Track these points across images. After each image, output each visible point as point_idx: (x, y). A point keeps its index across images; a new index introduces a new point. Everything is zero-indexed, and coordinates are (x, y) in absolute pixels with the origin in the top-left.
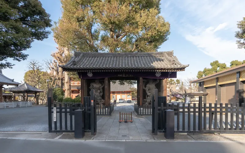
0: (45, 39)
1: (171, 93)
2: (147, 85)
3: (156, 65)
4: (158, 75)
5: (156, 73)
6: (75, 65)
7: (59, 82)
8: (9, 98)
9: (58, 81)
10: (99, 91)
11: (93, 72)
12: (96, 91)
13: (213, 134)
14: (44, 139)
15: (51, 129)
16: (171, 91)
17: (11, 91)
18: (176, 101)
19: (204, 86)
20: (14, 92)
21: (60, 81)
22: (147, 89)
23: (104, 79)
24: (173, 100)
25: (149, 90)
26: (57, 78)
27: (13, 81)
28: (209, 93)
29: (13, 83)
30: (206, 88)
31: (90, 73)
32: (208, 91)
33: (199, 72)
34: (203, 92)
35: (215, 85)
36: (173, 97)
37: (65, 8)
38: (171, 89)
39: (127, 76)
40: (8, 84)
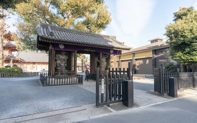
12: (62, 62)
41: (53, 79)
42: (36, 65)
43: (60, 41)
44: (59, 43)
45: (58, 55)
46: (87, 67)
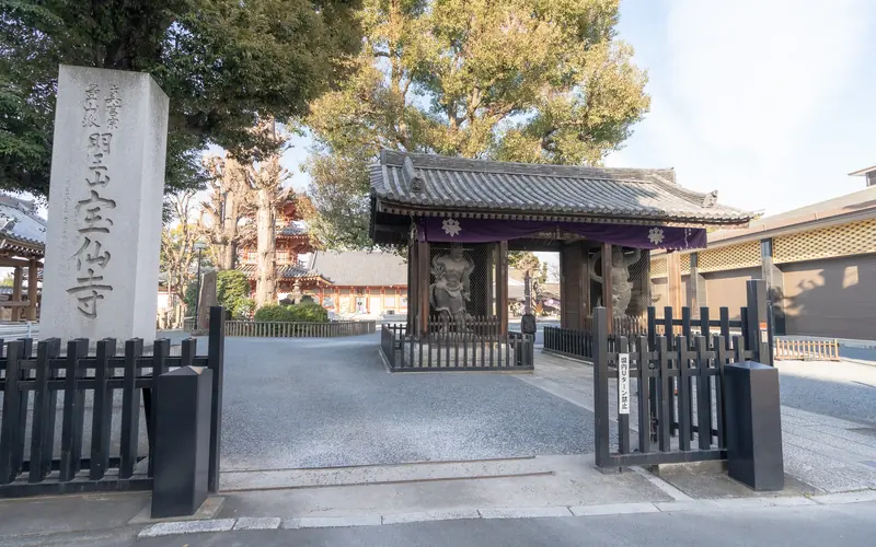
7: (224, 252)
9: (222, 249)
10: (461, 286)
11: (461, 220)
12: (453, 285)
21: (229, 249)
26: (219, 240)
31: (451, 221)
35: (686, 272)
41: (426, 347)
42: (366, 295)
43: (444, 208)
44: (442, 214)
45: (440, 260)
46: (546, 304)
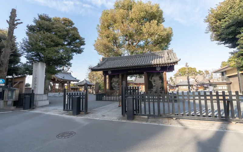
0: (82, 53)
1: (196, 83)
2: (153, 78)
3: (155, 62)
4: (158, 69)
5: (157, 68)
6: (99, 66)
8: (76, 90)
10: (118, 84)
11: (111, 71)
12: (116, 84)
13: (171, 119)
14: (57, 115)
15: (65, 109)
16: (196, 81)
17: (77, 85)
18: (204, 90)
19: (227, 76)
20: (79, 86)
22: (152, 81)
23: (119, 75)
24: (201, 89)
25: (154, 81)
27: (76, 79)
28: (232, 81)
29: (75, 80)
30: (229, 77)
31: (109, 71)
32: (231, 80)
33: (222, 63)
34: (226, 81)
35: (236, 73)
36: (200, 86)
37: (99, 31)
38: (196, 80)
39: (134, 71)
40: (73, 81)
45: (113, 79)
